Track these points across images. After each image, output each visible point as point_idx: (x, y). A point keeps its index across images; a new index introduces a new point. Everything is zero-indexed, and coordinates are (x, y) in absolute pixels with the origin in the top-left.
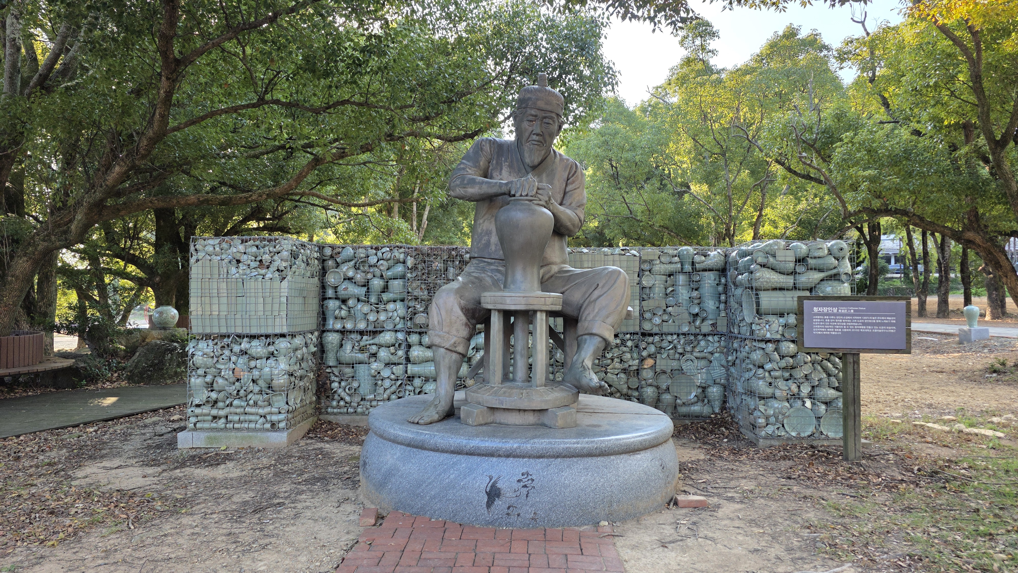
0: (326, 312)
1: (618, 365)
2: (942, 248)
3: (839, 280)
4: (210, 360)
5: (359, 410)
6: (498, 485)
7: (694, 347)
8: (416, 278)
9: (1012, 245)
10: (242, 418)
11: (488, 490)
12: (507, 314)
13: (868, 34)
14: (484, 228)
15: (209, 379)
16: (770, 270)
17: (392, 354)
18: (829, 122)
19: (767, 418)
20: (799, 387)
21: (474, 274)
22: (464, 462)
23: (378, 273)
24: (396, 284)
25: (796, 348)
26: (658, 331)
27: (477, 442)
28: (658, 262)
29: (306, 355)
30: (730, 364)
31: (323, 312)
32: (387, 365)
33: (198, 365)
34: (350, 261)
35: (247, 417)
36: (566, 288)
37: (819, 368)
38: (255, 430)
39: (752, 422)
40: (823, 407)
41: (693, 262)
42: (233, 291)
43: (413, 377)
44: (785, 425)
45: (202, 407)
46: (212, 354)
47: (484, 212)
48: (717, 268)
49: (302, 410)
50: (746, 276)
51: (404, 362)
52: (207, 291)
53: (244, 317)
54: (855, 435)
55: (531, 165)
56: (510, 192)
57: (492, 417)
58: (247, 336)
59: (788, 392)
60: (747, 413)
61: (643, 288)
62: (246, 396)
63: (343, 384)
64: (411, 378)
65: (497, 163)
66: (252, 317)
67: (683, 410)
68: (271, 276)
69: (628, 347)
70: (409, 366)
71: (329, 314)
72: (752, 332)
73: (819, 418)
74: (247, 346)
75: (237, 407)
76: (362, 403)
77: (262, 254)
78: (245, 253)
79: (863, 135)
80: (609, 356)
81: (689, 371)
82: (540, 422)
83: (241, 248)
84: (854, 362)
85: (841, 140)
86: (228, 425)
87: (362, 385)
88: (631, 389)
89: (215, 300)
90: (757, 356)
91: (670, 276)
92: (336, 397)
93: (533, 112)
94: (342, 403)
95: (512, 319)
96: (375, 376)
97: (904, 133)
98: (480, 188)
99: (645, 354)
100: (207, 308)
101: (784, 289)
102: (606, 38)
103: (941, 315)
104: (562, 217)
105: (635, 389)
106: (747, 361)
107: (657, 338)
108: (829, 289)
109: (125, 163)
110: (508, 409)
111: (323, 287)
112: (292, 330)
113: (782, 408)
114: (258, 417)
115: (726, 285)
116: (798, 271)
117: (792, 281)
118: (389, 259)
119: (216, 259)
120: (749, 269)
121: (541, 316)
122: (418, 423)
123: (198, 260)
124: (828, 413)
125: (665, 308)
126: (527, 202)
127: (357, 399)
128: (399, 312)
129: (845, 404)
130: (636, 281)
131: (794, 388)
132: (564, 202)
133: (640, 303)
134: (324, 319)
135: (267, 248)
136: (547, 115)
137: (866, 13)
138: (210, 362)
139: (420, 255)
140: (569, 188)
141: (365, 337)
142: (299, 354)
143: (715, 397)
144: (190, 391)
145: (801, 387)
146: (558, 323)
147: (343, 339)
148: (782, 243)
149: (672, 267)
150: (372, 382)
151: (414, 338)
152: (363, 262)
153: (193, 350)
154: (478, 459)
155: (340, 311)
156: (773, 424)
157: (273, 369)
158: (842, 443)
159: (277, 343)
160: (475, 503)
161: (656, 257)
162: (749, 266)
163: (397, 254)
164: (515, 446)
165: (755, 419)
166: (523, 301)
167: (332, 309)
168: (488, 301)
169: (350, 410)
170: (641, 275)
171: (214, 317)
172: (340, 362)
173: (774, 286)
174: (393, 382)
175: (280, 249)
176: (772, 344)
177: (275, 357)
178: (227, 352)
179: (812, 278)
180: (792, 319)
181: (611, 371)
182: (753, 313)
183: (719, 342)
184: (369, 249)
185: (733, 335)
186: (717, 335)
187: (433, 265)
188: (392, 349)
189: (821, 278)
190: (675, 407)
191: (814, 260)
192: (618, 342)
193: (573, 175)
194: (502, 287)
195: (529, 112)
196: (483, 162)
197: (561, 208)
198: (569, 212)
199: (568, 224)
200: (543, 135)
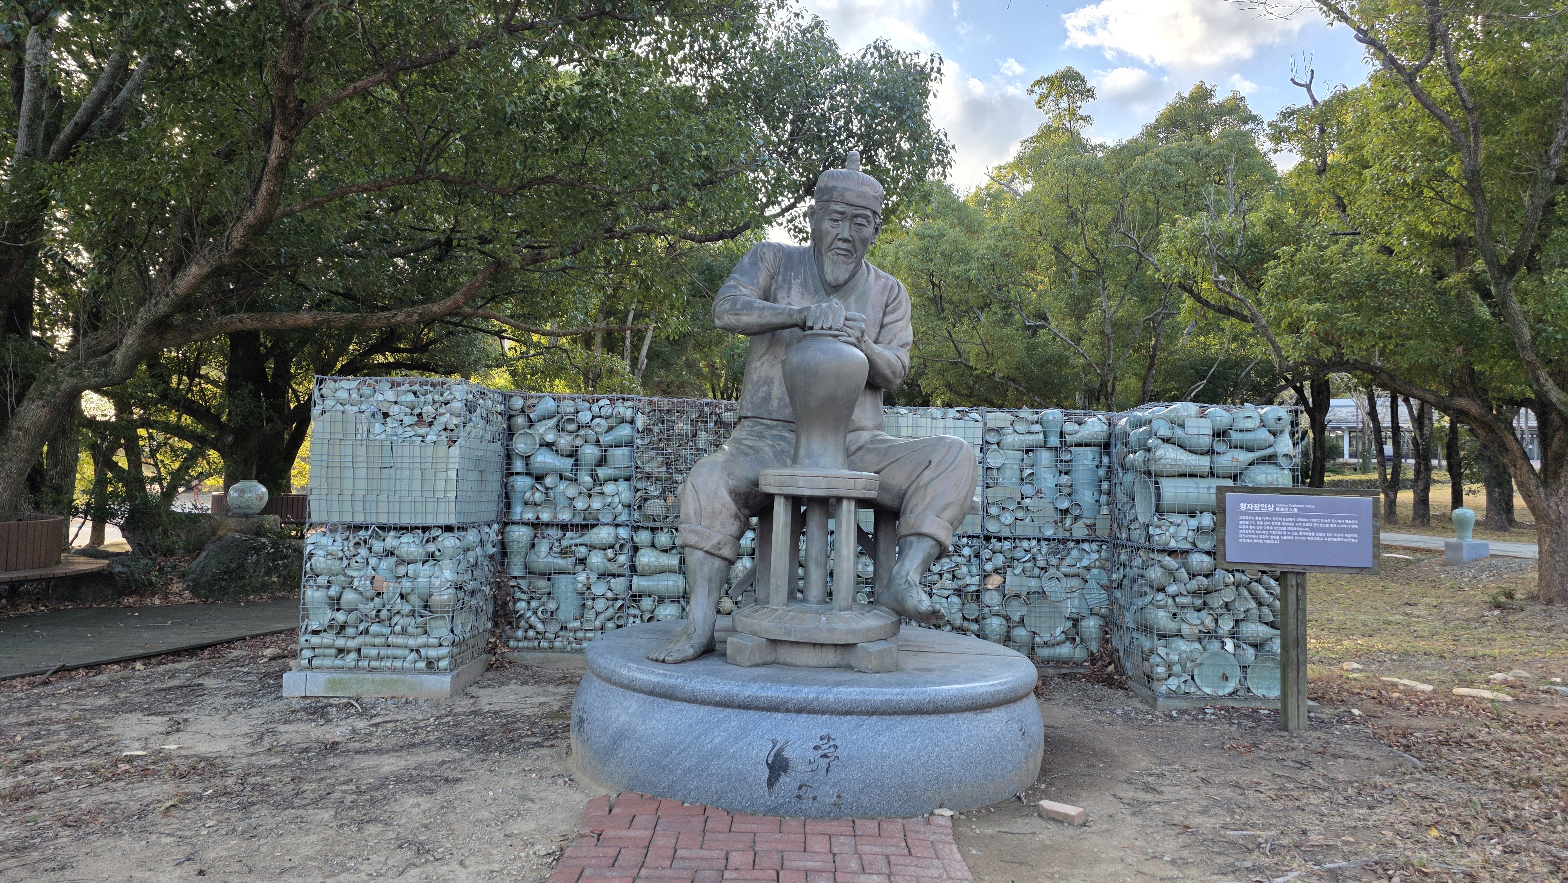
0: (512, 495)
1: (949, 584)
2: (1420, 420)
3: (1276, 464)
4: (338, 562)
5: (558, 644)
6: (786, 754)
7: (1061, 559)
8: (649, 446)
9: (1523, 419)
10: (382, 652)
11: (770, 760)
12: (795, 501)
13: (1315, 102)
14: (763, 374)
15: (333, 592)
16: (1176, 447)
17: (610, 560)
18: (1258, 230)
19: (1169, 666)
20: (1217, 621)
21: (746, 442)
22: (735, 719)
23: (592, 437)
24: (620, 455)
25: (1213, 562)
26: (1008, 534)
27: (754, 690)
28: (1011, 431)
29: (480, 559)
30: (1115, 585)
31: (507, 494)
32: (602, 576)
33: (318, 571)
34: (550, 417)
35: (390, 652)
36: (883, 464)
37: (1246, 593)
38: (403, 671)
39: (1147, 671)
40: (1251, 651)
41: (1062, 433)
42: (376, 459)
43: (640, 596)
44: (1196, 677)
45: (322, 635)
46: (341, 554)
47: (763, 351)
48: (1097, 441)
49: (471, 642)
50: (1140, 456)
51: (627, 573)
52: (337, 458)
53: (391, 498)
54: (1299, 692)
55: (834, 283)
56: (805, 323)
57: (773, 655)
58: (395, 529)
59: (1200, 628)
60: (1140, 658)
61: (988, 469)
62: (390, 619)
63: (534, 604)
64: (636, 598)
65: (784, 279)
66: (403, 499)
67: (1044, 652)
68: (434, 438)
69: (963, 556)
70: (635, 579)
71: (516, 498)
72: (1149, 537)
73: (1244, 668)
74: (395, 543)
75: (377, 635)
76: (561, 633)
77: (421, 404)
78: (396, 403)
79: (1308, 251)
80: (936, 569)
81: (1054, 594)
82: (844, 663)
83: (390, 395)
84: (1297, 584)
85: (1276, 257)
86: (360, 663)
87: (563, 607)
88: (968, 620)
89: (349, 473)
90: (1155, 574)
91: (1027, 452)
92: (522, 623)
93: (839, 208)
94: (531, 633)
95: (803, 508)
96: (583, 593)
97: (1367, 249)
98: (760, 316)
99: (989, 567)
100: (336, 484)
101: (1196, 476)
102: (935, 96)
103: (1417, 522)
104: (879, 361)
105: (973, 620)
106: (1140, 581)
107: (1007, 545)
108: (1263, 475)
109: (208, 262)
110: (798, 643)
111: (509, 456)
112: (464, 520)
113: (1191, 652)
114: (407, 652)
115: (1109, 467)
116: (1216, 449)
117: (1208, 464)
118: (610, 417)
119: (351, 410)
120: (1145, 445)
121: (849, 506)
122: (663, 661)
123: (323, 412)
124: (1259, 660)
125: (1019, 500)
126: (831, 338)
127: (553, 628)
128: (623, 496)
129: (1284, 646)
131: (1209, 622)
132: (881, 339)
133: (983, 491)
134: (508, 506)
135: (429, 396)
136: (859, 212)
137: (1312, 71)
138: (336, 565)
139: (657, 412)
140: (887, 320)
141: (569, 534)
142: (471, 556)
143: (1091, 633)
144: (304, 609)
145: (1220, 621)
146: (868, 517)
147: (536, 536)
148: (1193, 408)
149: (1030, 439)
150: (578, 602)
151: (643, 537)
152: (570, 421)
153: (312, 547)
154: (755, 715)
155: (533, 494)
156: (1178, 676)
157: (433, 579)
158: (1279, 705)
159: (440, 539)
160: (750, 780)
161: (1008, 424)
162: (1146, 440)
163: (621, 410)
164: (811, 696)
165: (1152, 667)
166: (823, 483)
167: (520, 489)
168: (772, 483)
169: (544, 644)
170: (985, 449)
171: (345, 497)
172: (529, 571)
173: (1181, 471)
174: (609, 603)
175: (449, 397)
176: (1177, 557)
177: (436, 560)
178: (363, 552)
179: (1237, 460)
180: (1207, 520)
181: (939, 592)
182: (1151, 509)
183: (1099, 552)
184: (579, 401)
185: (1119, 541)
186: (1095, 541)
187: (676, 427)
188: (610, 553)
189: (1250, 460)
190: (1033, 647)
191: (1240, 434)
192: (951, 549)
193: (895, 299)
194: (789, 462)
195: (834, 207)
196: (762, 278)
197: (878, 348)
198: (888, 354)
199: (887, 371)
200: (852, 241)
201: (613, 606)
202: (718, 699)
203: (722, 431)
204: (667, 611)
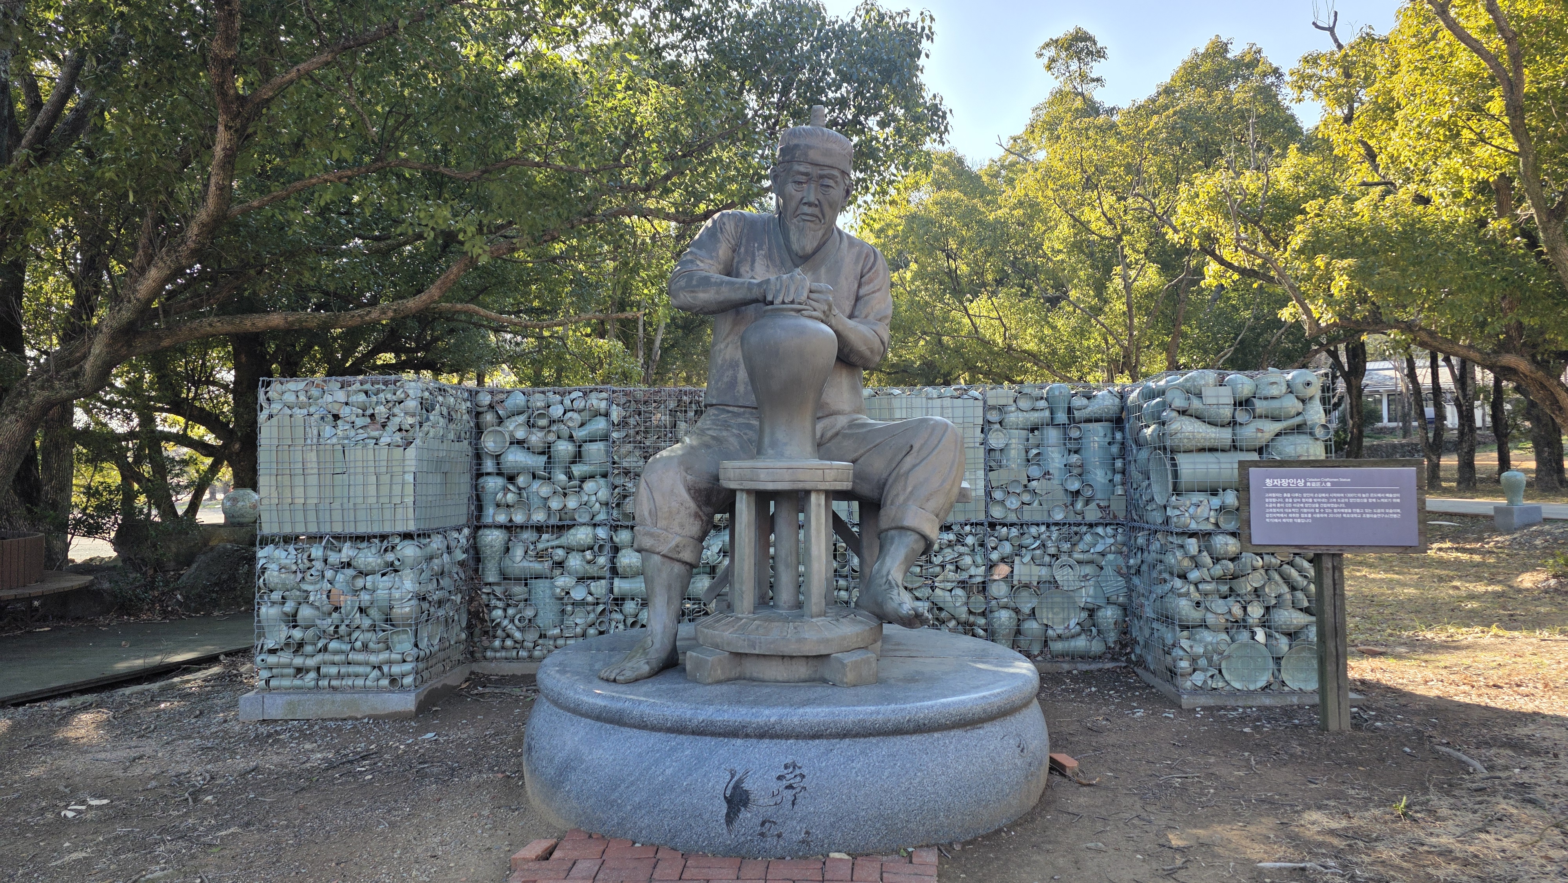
0: (483, 497)
1: (952, 575)
2: (1462, 379)
3: (1306, 434)
4: (292, 576)
5: (537, 653)
6: (746, 786)
7: (1073, 545)
8: (626, 439)
10: (343, 670)
11: (728, 794)
12: (762, 498)
13: (1340, 47)
14: (727, 357)
15: (289, 607)
16: (1193, 420)
17: (589, 562)
18: (1282, 186)
19: (1194, 660)
20: (1245, 609)
21: (710, 432)
22: (689, 746)
23: (565, 431)
24: (595, 450)
25: (1239, 545)
26: (1014, 520)
27: (709, 713)
28: (1013, 409)
29: (447, 567)
30: (1133, 571)
31: (478, 496)
32: (581, 579)
33: (272, 586)
34: (520, 413)
35: (351, 669)
36: (862, 451)
37: (1277, 577)
38: (365, 689)
39: (1169, 666)
40: (1285, 641)
41: (1069, 408)
42: (328, 465)
43: (623, 599)
44: (1223, 671)
45: (279, 653)
46: (294, 568)
47: (727, 331)
48: (1109, 416)
49: (441, 655)
50: (1153, 431)
51: (608, 575)
52: (287, 465)
53: (345, 506)
54: (1339, 688)
55: (801, 253)
56: (765, 297)
57: (738, 669)
58: (351, 538)
59: (1227, 617)
60: (1161, 652)
61: (991, 450)
62: (350, 635)
63: (510, 611)
64: (619, 601)
65: (746, 251)
66: (358, 506)
67: (1058, 646)
68: (388, 440)
69: (967, 545)
70: (617, 582)
71: (487, 500)
72: (1167, 521)
73: (1278, 660)
74: (352, 554)
75: (336, 652)
76: (540, 641)
77: (373, 404)
78: (347, 404)
80: (937, 560)
81: (1066, 583)
82: (818, 676)
83: (341, 396)
84: (1334, 568)
85: (1304, 212)
86: (320, 683)
87: (541, 613)
88: (974, 614)
89: (299, 480)
90: (1175, 559)
91: (1032, 430)
92: (499, 632)
93: (802, 169)
94: (509, 643)
96: (562, 599)
97: (1401, 198)
98: (717, 293)
99: (995, 556)
100: (287, 492)
101: (1216, 450)
102: (927, 56)
103: (1463, 485)
104: (851, 338)
105: (979, 614)
106: (1159, 567)
107: (1014, 532)
108: (1289, 448)
110: (764, 656)
111: (478, 456)
112: (425, 526)
113: (1218, 643)
114: (368, 669)
115: (1123, 444)
116: (1239, 419)
117: (1229, 436)
118: (583, 410)
119: (299, 413)
120: (1159, 418)
121: (818, 499)
122: (615, 681)
123: (271, 416)
124: (1293, 650)
125: (1026, 482)
127: (532, 636)
128: (600, 494)
129: (1321, 634)
130: (979, 440)
131: (1237, 610)
132: (856, 313)
133: (986, 475)
134: (480, 508)
135: (382, 395)
136: (825, 172)
137: (1336, 13)
138: (290, 579)
139: (633, 403)
140: (862, 292)
141: (545, 536)
142: (436, 563)
143: (1109, 624)
144: (259, 627)
145: (1249, 609)
146: (849, 511)
147: (510, 540)
148: (1211, 375)
149: (1035, 417)
150: (557, 608)
151: (623, 537)
152: (541, 416)
153: (265, 561)
154: (710, 741)
155: (505, 495)
156: (1204, 670)
157: (393, 590)
158: (1316, 699)
159: (398, 548)
160: (706, 816)
161: (1011, 401)
162: (1160, 413)
163: (595, 402)
164: (773, 720)
165: (1174, 661)
166: (787, 475)
167: (491, 490)
168: (732, 476)
169: (523, 653)
170: (986, 429)
171: (297, 507)
172: (505, 577)
173: (1200, 445)
174: (590, 608)
175: (403, 396)
176: (1198, 539)
177: (396, 571)
178: (318, 565)
179: (1262, 431)
180: (1230, 499)
181: (942, 585)
182: (1167, 490)
183: (1114, 536)
184: (550, 394)
185: (1136, 524)
186: (1110, 524)
187: (653, 418)
188: (588, 555)
189: (1277, 431)
190: (1046, 641)
191: (1265, 403)
193: (871, 268)
194: (753, 452)
195: (796, 167)
196: (723, 250)
197: (851, 323)
198: (863, 329)
199: (863, 348)
200: (819, 205)
201: (594, 610)
202: (669, 724)
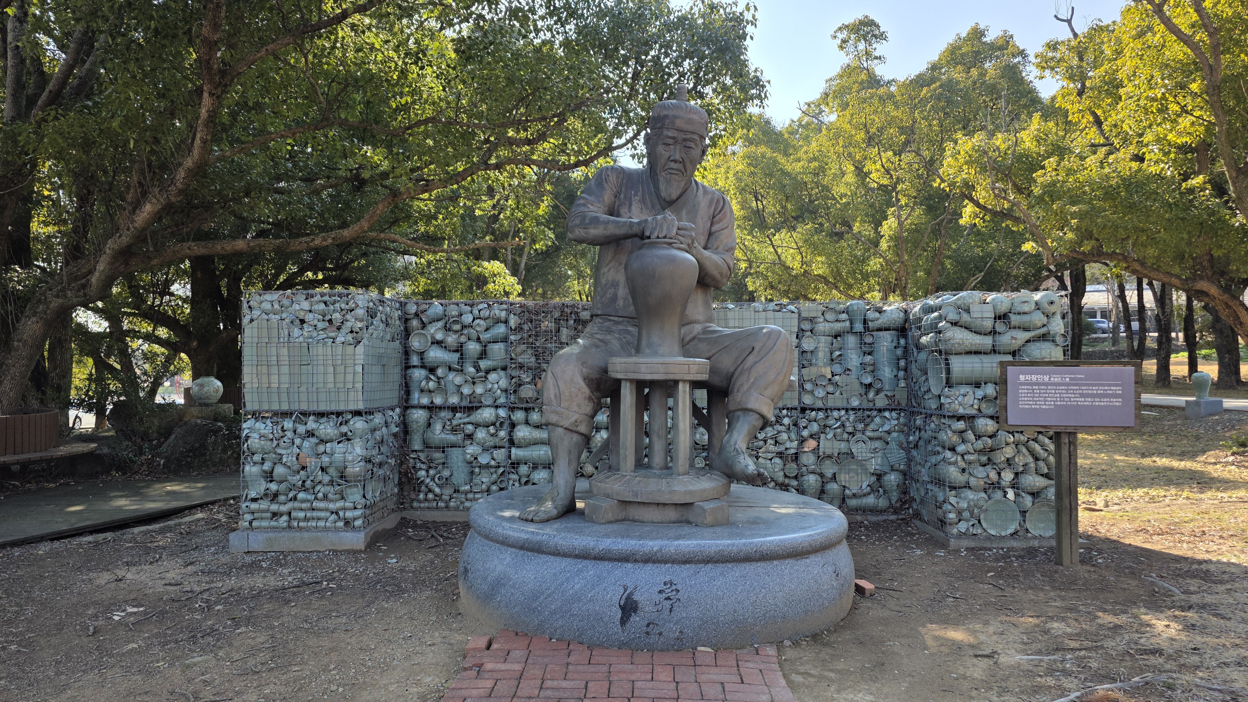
0: (410, 384)
1: (772, 448)
2: (1162, 299)
3: (1049, 341)
4: (269, 443)
5: (452, 504)
6: (635, 597)
7: (866, 425)
8: (521, 341)
10: (309, 515)
11: (622, 603)
12: (640, 384)
13: (1075, 35)
14: (610, 278)
15: (267, 466)
16: (963, 330)
17: (492, 435)
18: (1027, 146)
19: (959, 513)
20: (999, 474)
21: (598, 336)
22: (592, 569)
23: (474, 334)
24: (498, 349)
25: (996, 425)
26: (821, 406)
27: (607, 544)
28: (821, 320)
29: (385, 437)
30: (912, 446)
31: (406, 383)
32: (486, 448)
33: (254, 450)
34: (439, 320)
35: (315, 514)
36: (714, 351)
37: (1024, 450)
38: (326, 529)
39: (940, 517)
40: (1029, 499)
41: (865, 320)
42: (296, 358)
43: (518, 464)
44: (982, 521)
45: (259, 501)
46: (271, 436)
47: (610, 258)
48: (895, 326)
49: (381, 504)
50: (931, 338)
51: (507, 445)
52: (264, 358)
53: (310, 390)
54: (1071, 533)
55: (668, 199)
56: (643, 233)
57: (624, 513)
58: (314, 414)
59: (985, 480)
60: (934, 506)
61: (804, 352)
62: (314, 488)
63: (432, 472)
64: (515, 465)
65: (625, 197)
66: (320, 390)
67: (853, 503)
68: (343, 339)
69: (784, 425)
70: (513, 450)
71: (414, 387)
72: (941, 407)
73: (1024, 513)
74: (315, 426)
75: (303, 501)
76: (455, 495)
77: (331, 312)
78: (310, 311)
80: (761, 436)
81: (860, 455)
82: (684, 519)
83: (306, 305)
84: (1070, 442)
85: (1043, 167)
86: (291, 524)
87: (455, 474)
88: (789, 477)
89: (274, 370)
90: (946, 436)
91: (836, 337)
92: (423, 488)
93: (670, 134)
94: (430, 496)
95: (646, 390)
96: (471, 463)
97: (1121, 157)
98: (605, 229)
99: (805, 433)
100: (265, 379)
101: (980, 353)
102: (752, 38)
103: (1160, 384)
104: (708, 264)
105: (792, 478)
106: (934, 442)
107: (821, 415)
108: (1036, 351)
109: (158, 200)
110: (644, 503)
111: (407, 352)
112: (370, 405)
113: (978, 500)
114: (328, 514)
115: (906, 348)
116: (998, 330)
117: (991, 342)
118: (488, 318)
119: (275, 318)
120: (936, 328)
121: (684, 387)
122: (532, 521)
123: (252, 320)
124: (1036, 506)
125: (829, 376)
126: (665, 246)
127: (448, 491)
128: (501, 383)
129: (1058, 495)
130: (794, 344)
131: (993, 475)
132: (709, 246)
133: (800, 371)
134: (408, 393)
135: (337, 305)
136: (688, 137)
137: (1073, 8)
138: (268, 445)
139: (526, 313)
140: (714, 229)
141: (458, 415)
142: (378, 435)
143: (892, 486)
144: (244, 482)
145: (1002, 474)
146: (702, 396)
147: (431, 417)
148: (977, 295)
149: (838, 326)
150: (466, 469)
151: (519, 416)
152: (456, 322)
153: (248, 431)
154: (607, 565)
155: (428, 383)
156: (967, 520)
157: (347, 454)
158: (1054, 543)
159: (351, 423)
160: (606, 619)
161: (820, 314)
162: (937, 324)
163: (497, 312)
164: (655, 549)
165: (945, 513)
166: (662, 369)
167: (417, 379)
168: (619, 369)
169: (442, 504)
170: (800, 336)
171: (272, 390)
172: (427, 445)
173: (967, 349)
174: (493, 470)
175: (353, 305)
176: (965, 422)
177: (349, 440)
178: (289, 434)
179: (1016, 339)
180: (990, 390)
181: (764, 455)
182: (942, 382)
183: (898, 419)
184: (462, 306)
185: (915, 409)
186: (895, 410)
187: (542, 325)
188: (492, 430)
189: (1027, 338)
190: (844, 499)
191: (1018, 317)
192: (773, 419)
193: (720, 211)
194: (633, 351)
195: (666, 132)
196: (608, 196)
197: (707, 253)
198: (715, 257)
199: (715, 273)
200: (683, 162)
201: (496, 472)
202: (577, 552)
203: (580, 327)
204: (541, 475)
